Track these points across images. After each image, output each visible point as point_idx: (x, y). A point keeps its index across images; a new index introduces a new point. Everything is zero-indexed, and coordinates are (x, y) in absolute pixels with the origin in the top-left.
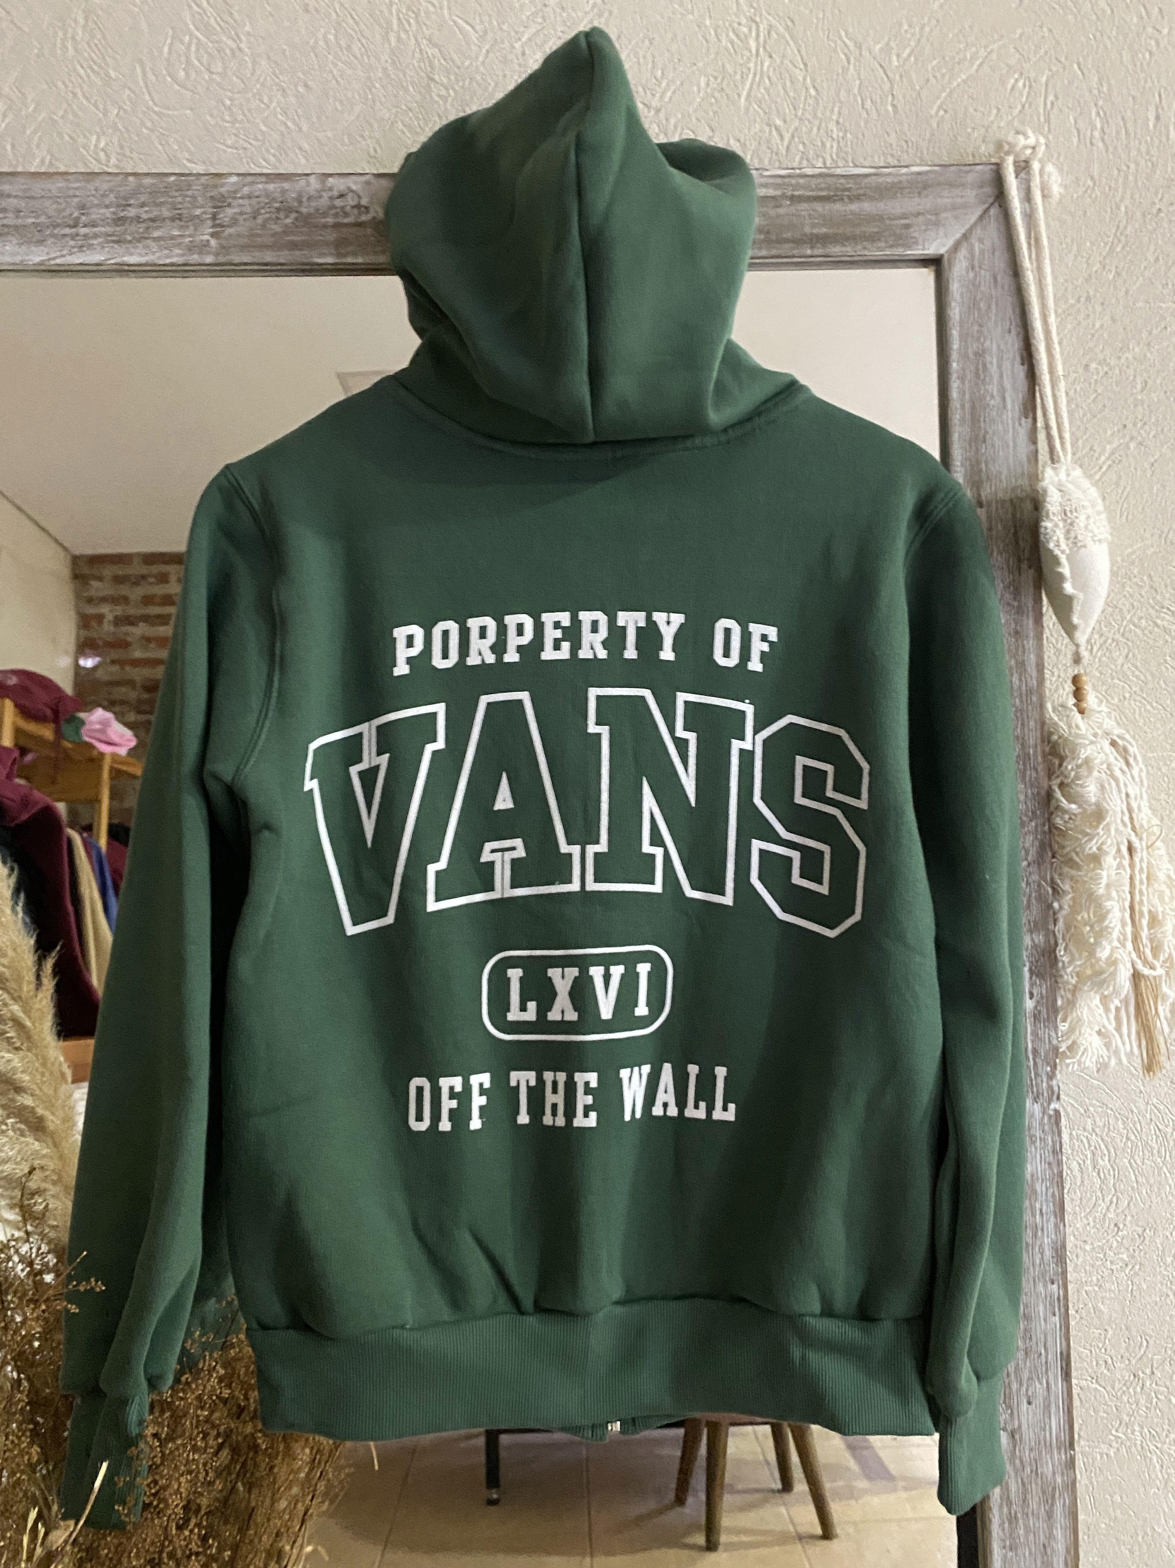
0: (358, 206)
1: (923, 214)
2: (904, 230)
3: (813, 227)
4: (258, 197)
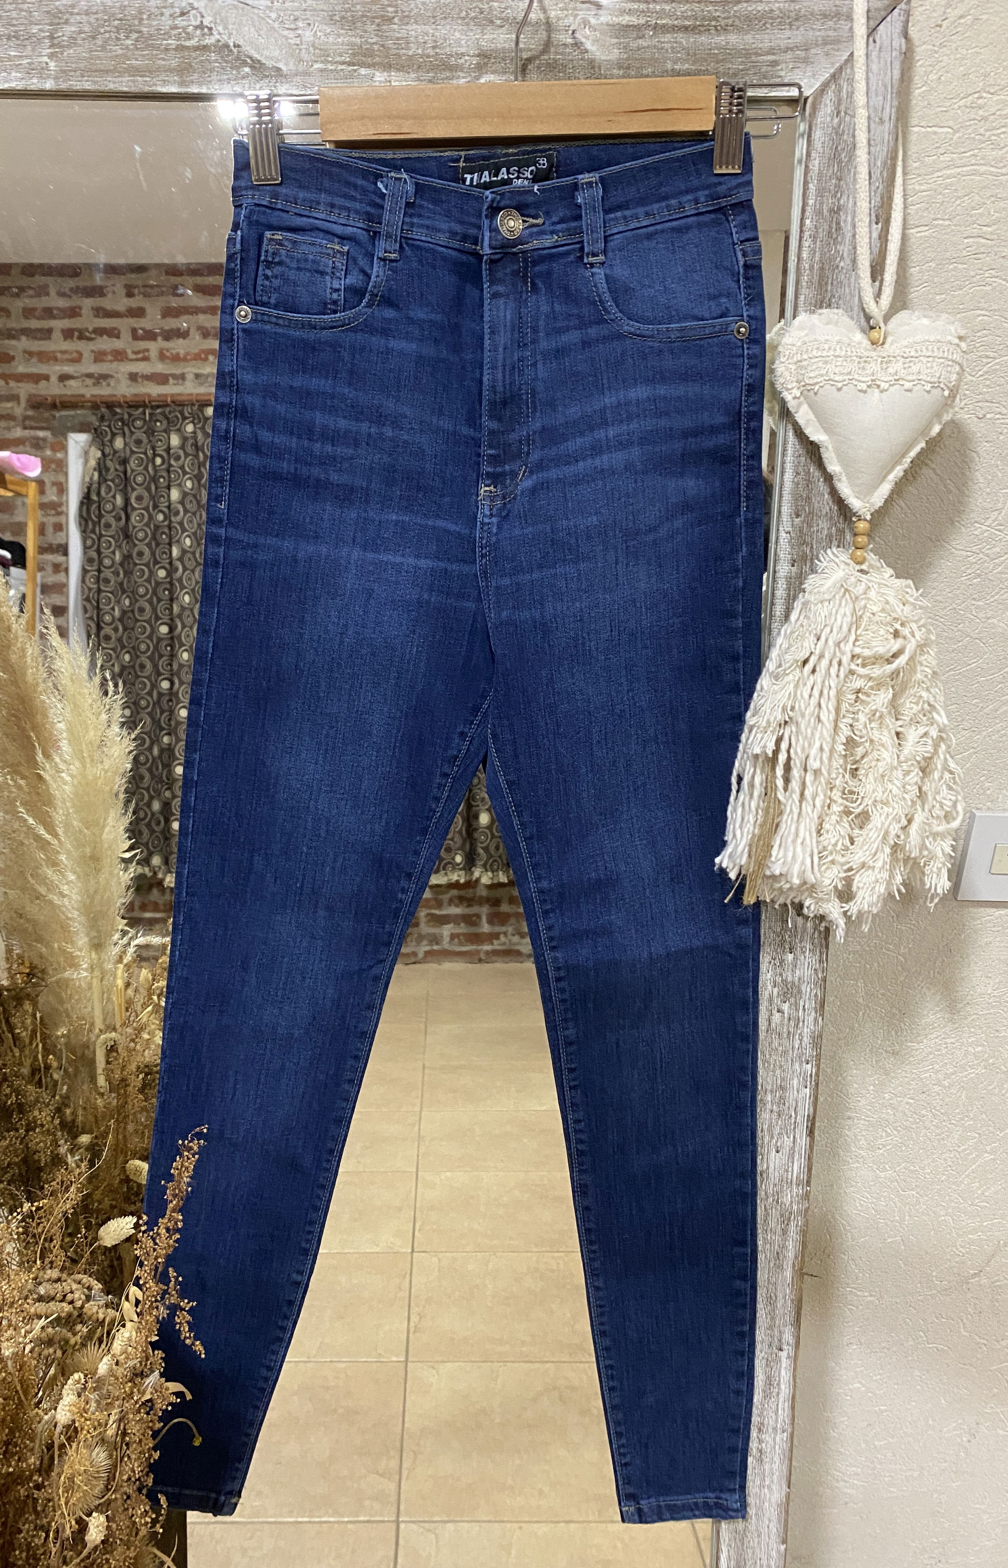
0: (201, 26)
1: (791, 49)
2: (770, 68)
3: (675, 62)
4: (97, 13)
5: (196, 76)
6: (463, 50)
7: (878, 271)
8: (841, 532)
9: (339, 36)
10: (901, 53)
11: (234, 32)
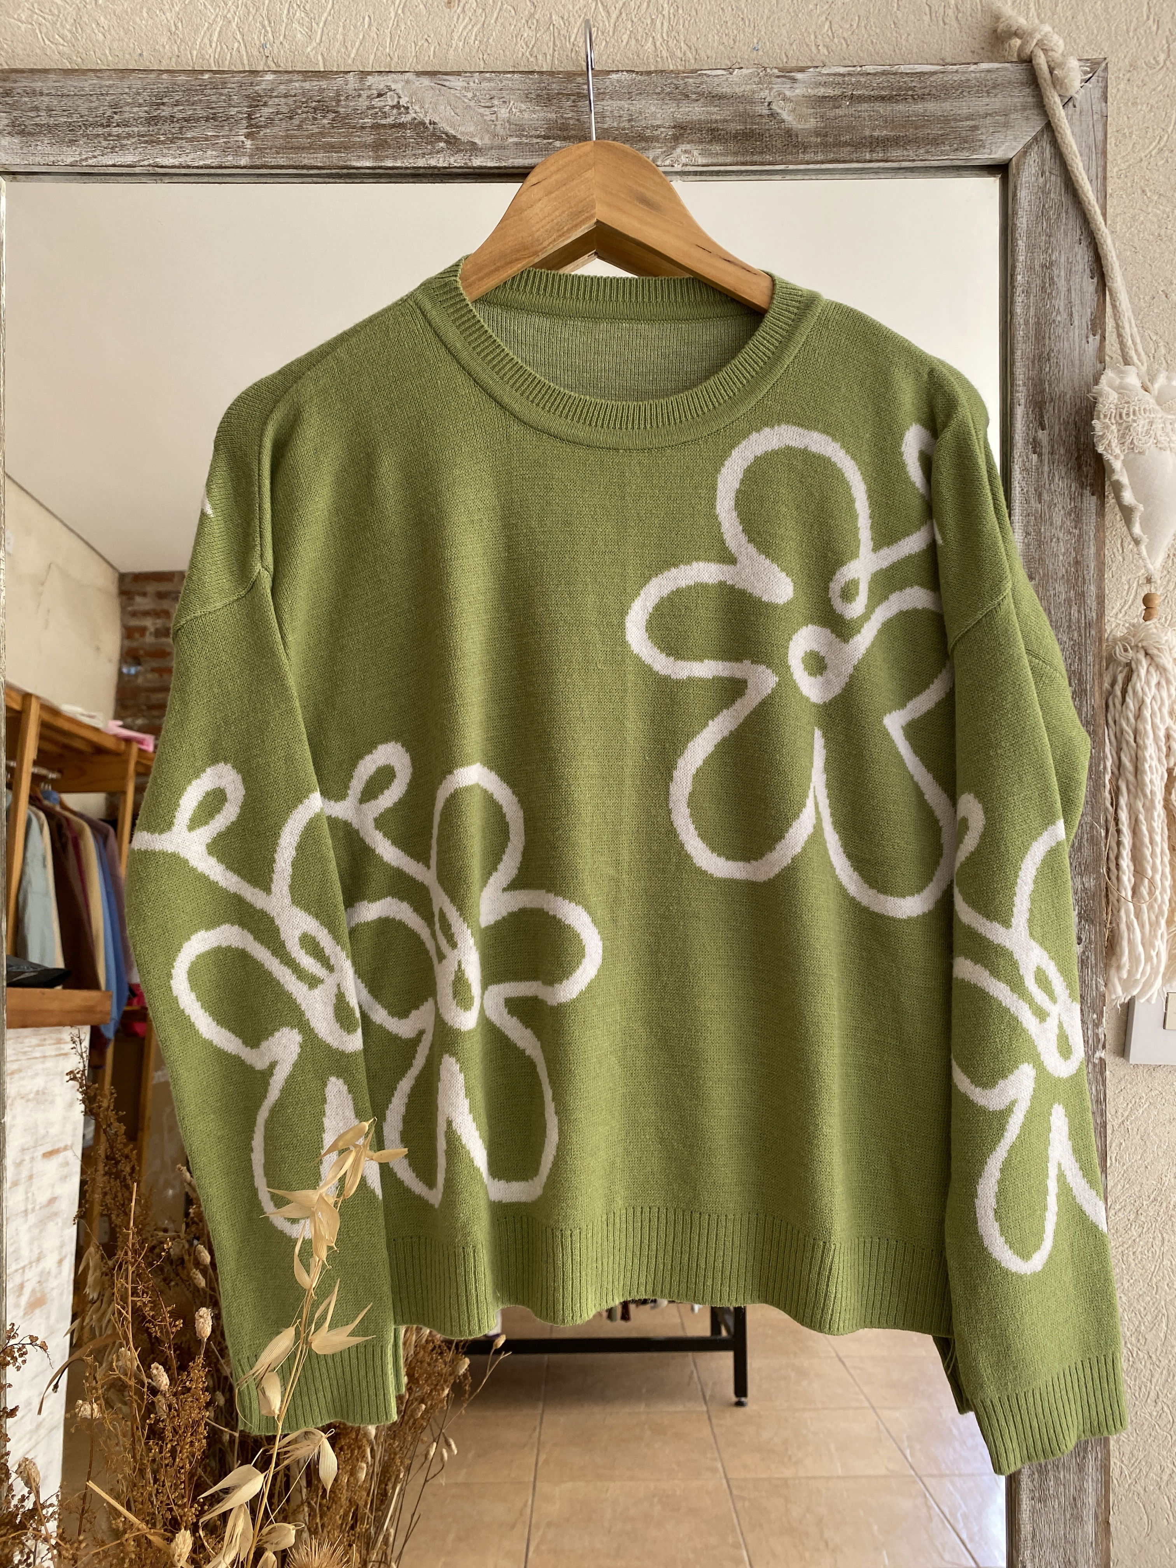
0: (397, 106)
1: (990, 115)
3: (874, 130)
4: (295, 96)
5: (390, 151)
6: (658, 123)
7: (1097, 325)
8: (1081, 595)
9: (534, 112)
10: (1102, 116)
11: (430, 111)
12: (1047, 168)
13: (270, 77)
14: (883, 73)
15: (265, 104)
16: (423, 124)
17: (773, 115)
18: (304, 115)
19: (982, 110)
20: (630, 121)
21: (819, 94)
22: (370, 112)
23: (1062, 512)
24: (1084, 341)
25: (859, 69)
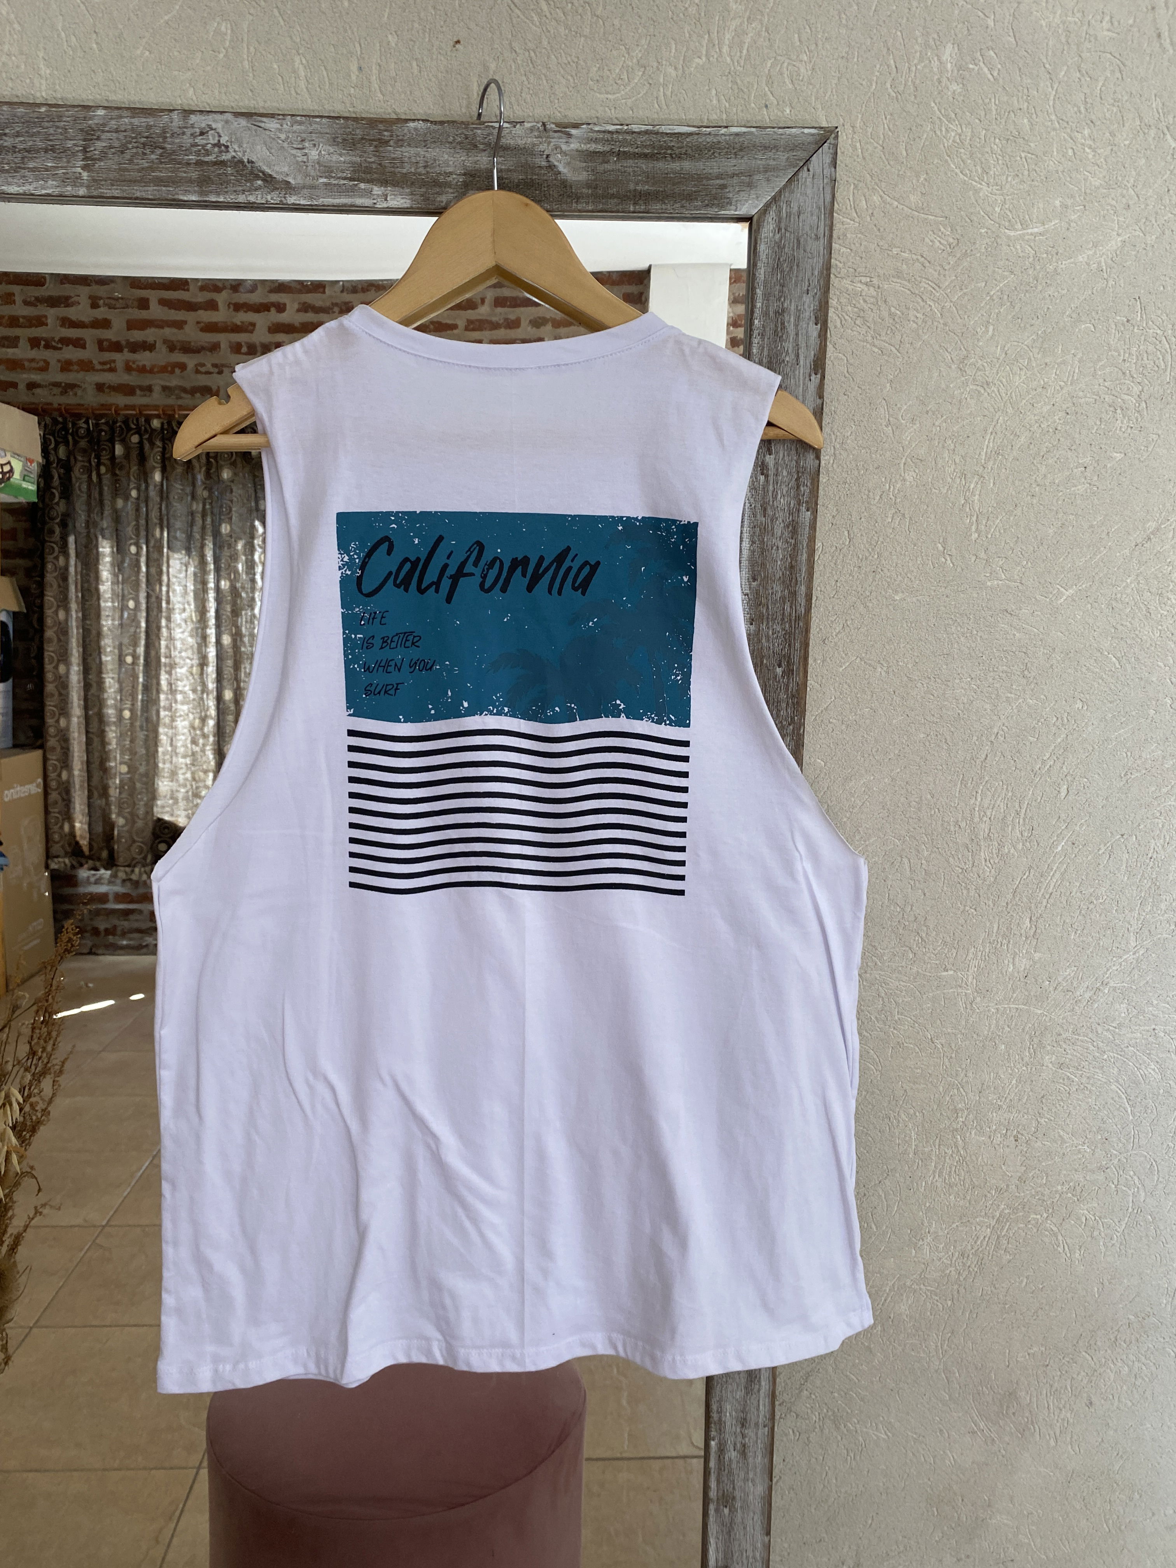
0: (218, 145)
1: (737, 175)
2: (719, 191)
3: (637, 184)
4: (125, 131)
5: (213, 187)
6: (450, 169)
7: (819, 365)
8: (793, 594)
9: (341, 155)
10: (831, 180)
11: (248, 150)
12: (783, 225)
13: (100, 112)
14: (646, 132)
15: (98, 139)
16: (241, 162)
17: (551, 167)
18: (134, 150)
19: (731, 170)
20: (425, 167)
21: (591, 149)
22: (194, 149)
23: (782, 525)
24: (807, 379)
25: (626, 127)
